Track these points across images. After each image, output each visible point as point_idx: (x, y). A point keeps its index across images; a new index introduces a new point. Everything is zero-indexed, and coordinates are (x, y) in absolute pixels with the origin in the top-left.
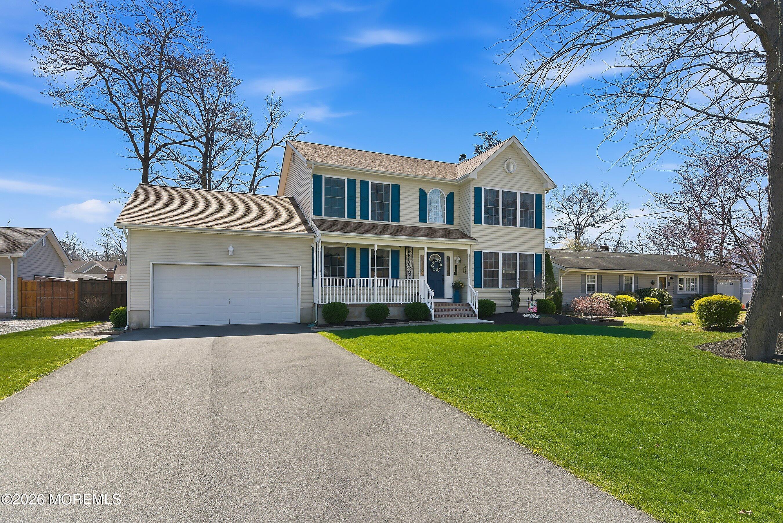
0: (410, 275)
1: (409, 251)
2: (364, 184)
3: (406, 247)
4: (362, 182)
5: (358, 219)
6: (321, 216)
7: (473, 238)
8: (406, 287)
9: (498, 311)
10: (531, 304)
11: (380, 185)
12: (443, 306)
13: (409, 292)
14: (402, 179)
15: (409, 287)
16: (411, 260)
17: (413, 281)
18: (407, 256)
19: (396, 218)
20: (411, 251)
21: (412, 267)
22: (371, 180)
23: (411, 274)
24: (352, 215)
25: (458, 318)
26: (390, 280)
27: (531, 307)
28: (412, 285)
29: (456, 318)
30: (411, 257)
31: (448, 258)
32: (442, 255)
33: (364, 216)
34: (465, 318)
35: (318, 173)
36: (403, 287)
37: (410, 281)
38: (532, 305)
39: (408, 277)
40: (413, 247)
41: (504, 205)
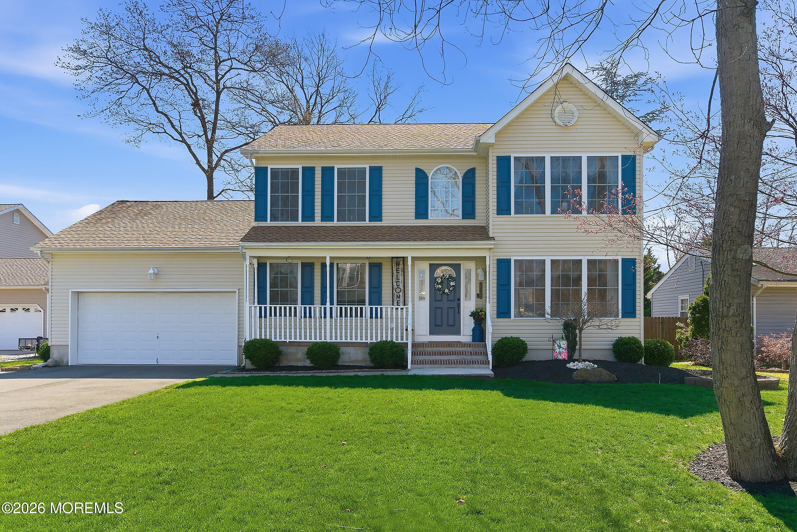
0: (398, 299)
1: (398, 264)
2: (327, 172)
3: (393, 258)
4: (324, 169)
5: (318, 222)
6: (266, 222)
7: (493, 239)
8: (392, 319)
9: (529, 357)
10: (558, 346)
11: (351, 172)
12: (439, 347)
13: (397, 326)
14: (384, 157)
15: (397, 319)
16: (401, 278)
17: (404, 309)
18: (395, 272)
19: (376, 215)
20: (401, 263)
21: (402, 288)
22: (338, 164)
23: (402, 299)
24: (309, 216)
25: (454, 366)
26: (367, 307)
27: (558, 351)
28: (402, 315)
29: (450, 366)
30: (401, 273)
31: (469, 272)
32: (457, 268)
33: (327, 216)
34: (465, 366)
35: (262, 165)
36: (387, 319)
37: (399, 309)
38: (560, 347)
39: (395, 303)
40: (403, 257)
41: (553, 180)
